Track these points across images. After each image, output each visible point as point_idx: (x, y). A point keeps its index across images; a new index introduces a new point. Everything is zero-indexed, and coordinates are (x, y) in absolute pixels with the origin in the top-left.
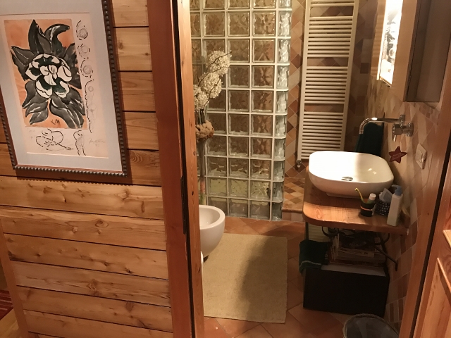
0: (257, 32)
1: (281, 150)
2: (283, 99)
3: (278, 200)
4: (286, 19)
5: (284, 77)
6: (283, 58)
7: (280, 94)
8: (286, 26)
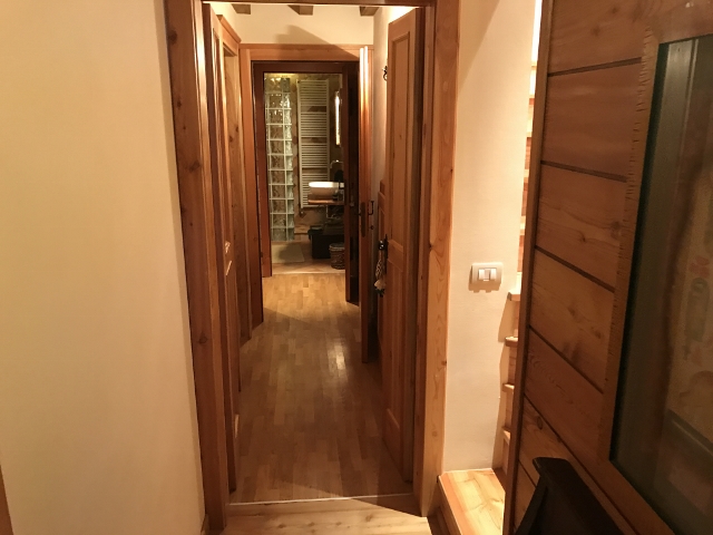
0: (272, 121)
1: (291, 194)
2: (290, 161)
3: (291, 226)
4: (288, 113)
5: (289, 147)
6: (288, 136)
7: (288, 157)
8: (288, 117)
